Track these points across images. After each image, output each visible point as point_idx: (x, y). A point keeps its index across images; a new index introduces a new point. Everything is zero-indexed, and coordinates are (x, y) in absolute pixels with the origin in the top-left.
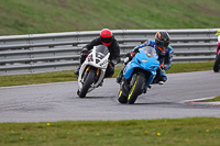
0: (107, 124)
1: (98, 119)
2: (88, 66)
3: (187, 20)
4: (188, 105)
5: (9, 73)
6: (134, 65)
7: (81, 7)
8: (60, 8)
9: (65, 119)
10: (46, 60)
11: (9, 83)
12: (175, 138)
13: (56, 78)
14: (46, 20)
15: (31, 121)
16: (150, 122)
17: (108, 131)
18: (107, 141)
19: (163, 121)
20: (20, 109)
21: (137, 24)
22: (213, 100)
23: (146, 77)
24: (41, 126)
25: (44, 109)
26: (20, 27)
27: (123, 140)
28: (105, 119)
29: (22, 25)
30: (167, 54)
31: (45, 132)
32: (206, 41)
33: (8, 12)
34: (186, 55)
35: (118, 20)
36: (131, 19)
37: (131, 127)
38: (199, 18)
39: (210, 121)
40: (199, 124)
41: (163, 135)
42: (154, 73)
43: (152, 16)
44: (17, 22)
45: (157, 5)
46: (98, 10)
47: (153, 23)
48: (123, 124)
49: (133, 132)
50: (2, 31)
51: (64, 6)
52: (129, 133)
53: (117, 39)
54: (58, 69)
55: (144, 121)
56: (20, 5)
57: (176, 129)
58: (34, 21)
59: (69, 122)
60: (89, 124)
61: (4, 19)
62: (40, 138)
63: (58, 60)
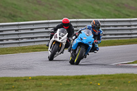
0: (67, 78)
1: (61, 75)
2: (54, 41)
3: (117, 13)
4: (117, 66)
5: (5, 46)
6: (79, 41)
7: (50, 5)
8: (38, 6)
9: (41, 75)
10: (29, 38)
11: (6, 52)
12: (109, 87)
13: (35, 49)
14: (29, 13)
15: (19, 76)
16: (93, 76)
17: (68, 82)
18: (67, 89)
19: (101, 76)
20: (13, 69)
21: (86, 16)
22: (133, 63)
23: (86, 49)
24: (26, 79)
25: (27, 69)
26: (13, 17)
27: (76, 88)
28: (65, 75)
29: (13, 16)
30: (99, 34)
31: (28, 83)
32: (128, 26)
33: (5, 8)
34: (116, 35)
35: (73, 13)
36: (82, 12)
37: (81, 80)
38: (124, 12)
39: (131, 76)
40: (124, 78)
41: (101, 85)
42: (91, 46)
43: (94, 11)
44: (10, 14)
45: (98, 4)
46: (61, 7)
47: (95, 15)
48: (77, 78)
49: (83, 83)
50: (2, 20)
51: (40, 5)
52: (80, 84)
53: (73, 25)
54: (36, 44)
55: (90, 76)
56: (13, 4)
57: (110, 81)
58: (21, 14)
59: (43, 77)
60: (55, 78)
61: (3, 12)
62: (25, 87)
63: (36, 38)
